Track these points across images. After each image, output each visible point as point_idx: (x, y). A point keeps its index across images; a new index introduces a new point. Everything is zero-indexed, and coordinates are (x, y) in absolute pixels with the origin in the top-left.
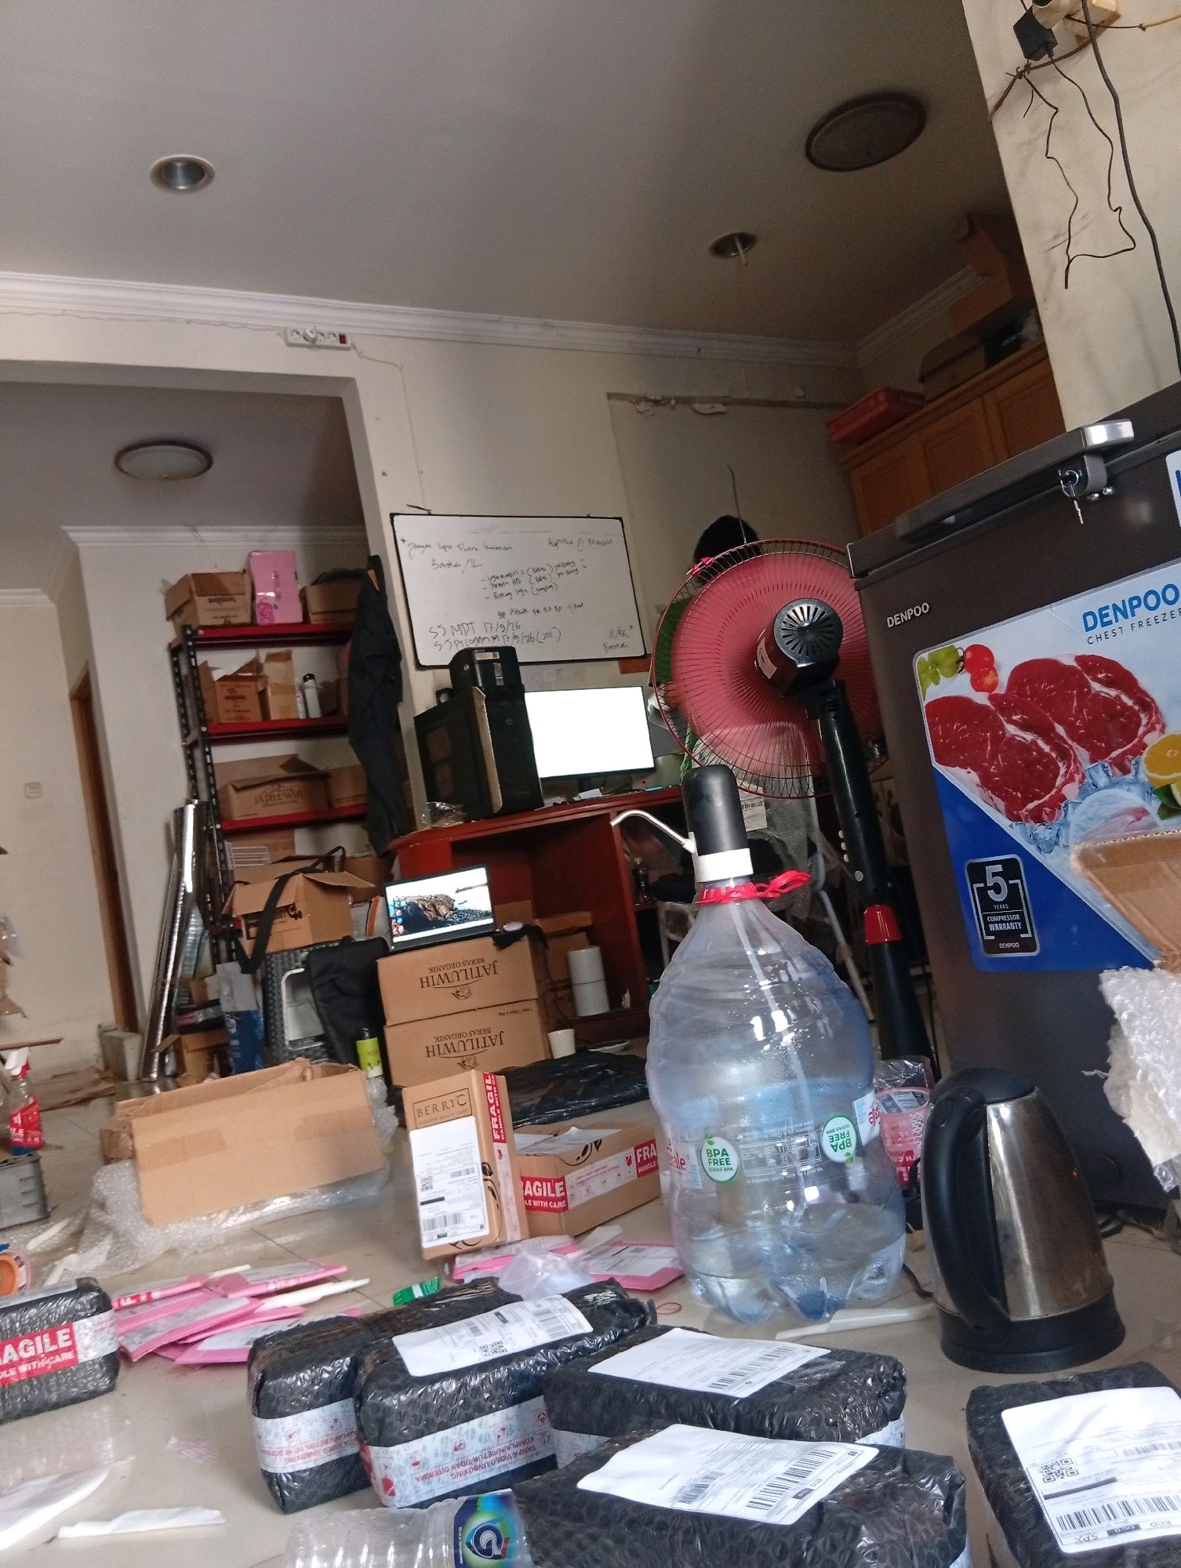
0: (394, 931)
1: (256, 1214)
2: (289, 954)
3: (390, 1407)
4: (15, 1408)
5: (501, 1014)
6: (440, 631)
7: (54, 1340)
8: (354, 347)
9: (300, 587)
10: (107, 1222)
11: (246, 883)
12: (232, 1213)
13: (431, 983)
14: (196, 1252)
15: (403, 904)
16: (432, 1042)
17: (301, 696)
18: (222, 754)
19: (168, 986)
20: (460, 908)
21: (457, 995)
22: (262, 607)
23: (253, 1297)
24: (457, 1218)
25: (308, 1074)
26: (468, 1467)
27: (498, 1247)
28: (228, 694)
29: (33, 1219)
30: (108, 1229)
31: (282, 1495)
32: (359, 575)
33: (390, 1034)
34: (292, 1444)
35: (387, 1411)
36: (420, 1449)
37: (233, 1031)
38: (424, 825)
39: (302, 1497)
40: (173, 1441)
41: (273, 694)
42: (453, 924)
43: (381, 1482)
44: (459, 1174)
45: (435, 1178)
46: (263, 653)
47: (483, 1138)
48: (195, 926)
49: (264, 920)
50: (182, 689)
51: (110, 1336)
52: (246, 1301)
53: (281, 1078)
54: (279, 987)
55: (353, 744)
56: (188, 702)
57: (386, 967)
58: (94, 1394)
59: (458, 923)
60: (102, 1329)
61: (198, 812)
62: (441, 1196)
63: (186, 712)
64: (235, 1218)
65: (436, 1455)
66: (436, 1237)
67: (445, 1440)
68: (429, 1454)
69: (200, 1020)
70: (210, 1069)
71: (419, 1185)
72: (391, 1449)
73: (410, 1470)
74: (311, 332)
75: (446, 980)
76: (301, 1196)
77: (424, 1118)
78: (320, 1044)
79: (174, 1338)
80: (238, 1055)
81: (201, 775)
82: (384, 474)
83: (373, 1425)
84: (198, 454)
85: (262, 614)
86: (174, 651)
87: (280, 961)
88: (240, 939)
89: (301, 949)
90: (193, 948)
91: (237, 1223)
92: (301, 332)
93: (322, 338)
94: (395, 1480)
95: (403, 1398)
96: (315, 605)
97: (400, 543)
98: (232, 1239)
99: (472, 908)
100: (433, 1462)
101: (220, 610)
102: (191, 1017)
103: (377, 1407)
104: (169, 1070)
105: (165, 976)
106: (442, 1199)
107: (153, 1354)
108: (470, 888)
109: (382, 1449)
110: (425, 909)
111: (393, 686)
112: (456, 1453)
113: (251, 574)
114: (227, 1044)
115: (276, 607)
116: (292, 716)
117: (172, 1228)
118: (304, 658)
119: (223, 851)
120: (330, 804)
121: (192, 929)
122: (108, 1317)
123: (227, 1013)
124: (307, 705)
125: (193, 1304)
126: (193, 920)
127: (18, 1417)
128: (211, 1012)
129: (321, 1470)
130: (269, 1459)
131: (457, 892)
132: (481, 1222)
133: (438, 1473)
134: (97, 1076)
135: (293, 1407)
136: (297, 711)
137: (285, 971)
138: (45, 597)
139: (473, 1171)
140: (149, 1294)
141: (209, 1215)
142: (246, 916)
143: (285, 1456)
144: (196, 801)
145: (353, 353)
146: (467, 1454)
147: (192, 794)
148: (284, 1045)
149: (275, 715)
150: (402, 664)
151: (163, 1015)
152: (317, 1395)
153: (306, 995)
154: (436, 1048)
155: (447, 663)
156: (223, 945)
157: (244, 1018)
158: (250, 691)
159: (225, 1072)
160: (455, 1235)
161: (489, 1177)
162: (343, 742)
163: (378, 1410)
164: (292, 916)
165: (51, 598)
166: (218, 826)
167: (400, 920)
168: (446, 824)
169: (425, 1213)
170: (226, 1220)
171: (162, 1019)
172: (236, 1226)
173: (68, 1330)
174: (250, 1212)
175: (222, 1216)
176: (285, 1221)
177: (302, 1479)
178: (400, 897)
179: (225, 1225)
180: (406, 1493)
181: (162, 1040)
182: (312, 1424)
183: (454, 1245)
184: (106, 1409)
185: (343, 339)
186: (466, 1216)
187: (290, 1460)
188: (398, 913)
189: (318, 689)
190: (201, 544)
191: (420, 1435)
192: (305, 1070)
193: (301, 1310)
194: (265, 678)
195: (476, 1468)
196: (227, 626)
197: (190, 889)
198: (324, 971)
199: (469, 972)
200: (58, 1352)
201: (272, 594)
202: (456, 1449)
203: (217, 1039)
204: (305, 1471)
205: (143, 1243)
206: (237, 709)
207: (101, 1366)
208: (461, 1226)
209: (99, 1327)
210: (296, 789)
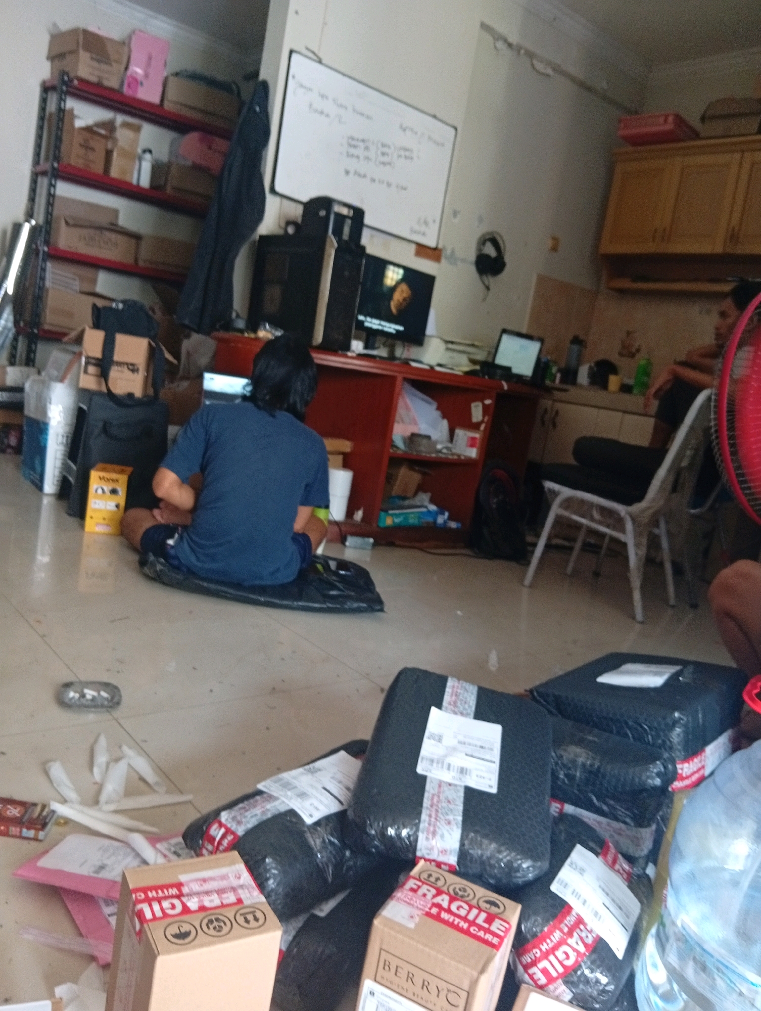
9: (165, 74)
17: (138, 165)
18: (64, 189)
22: (131, 79)
28: (82, 143)
41: (117, 155)
46: (120, 119)
48: (7, 321)
50: (44, 124)
56: (46, 136)
61: (34, 231)
63: (42, 143)
81: (41, 201)
82: (297, 12)
85: (129, 86)
86: (46, 89)
96: (172, 93)
97: (290, 78)
101: (97, 69)
113: (130, 47)
115: (142, 84)
116: (127, 179)
118: (149, 134)
119: (44, 270)
120: (136, 261)
124: (141, 175)
128: (6, 396)
136: (131, 177)
144: (33, 222)
147: (29, 214)
149: (114, 173)
155: (303, 201)
156: (23, 343)
158: (100, 146)
164: (130, 370)
166: (45, 248)
189: (152, 164)
194: (115, 140)
196: (99, 85)
197: (10, 290)
201: (141, 71)
206: (86, 157)
210: (114, 240)
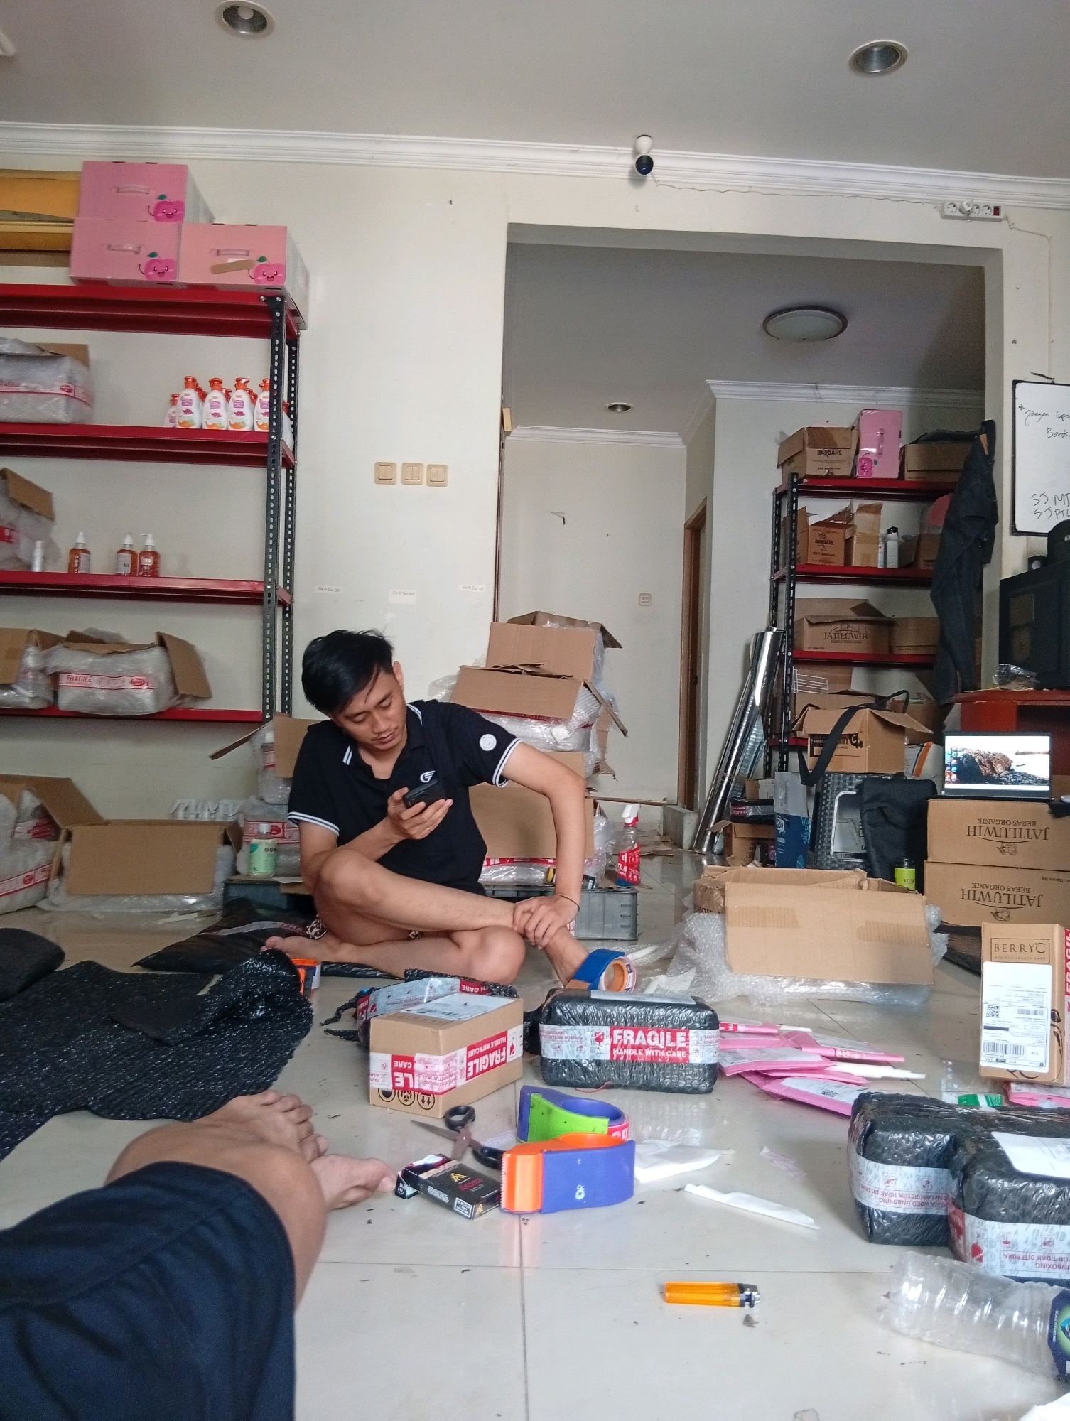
0: (947, 778)
1: (814, 989)
2: (845, 776)
3: (993, 1189)
4: (638, 1081)
5: (1043, 878)
6: (1043, 499)
7: (674, 1039)
8: (1006, 218)
9: (901, 446)
10: (694, 958)
11: (817, 708)
12: (794, 981)
13: (977, 833)
14: (763, 1005)
15: (960, 755)
16: (968, 887)
17: (883, 547)
18: (804, 591)
19: (726, 780)
20: (1017, 770)
21: (1002, 850)
22: (863, 461)
23: (826, 1057)
24: (1018, 1050)
25: (865, 884)
26: (1052, 1263)
27: (1051, 1087)
28: (819, 539)
29: (625, 938)
30: (694, 964)
31: (871, 1227)
32: (971, 438)
33: (929, 869)
34: (888, 1188)
35: (991, 1190)
36: (1013, 1232)
37: (782, 830)
38: (994, 685)
39: (888, 1234)
40: (766, 1150)
41: (858, 542)
42: (1007, 783)
43: (970, 1246)
44: (1028, 1012)
45: (1002, 1009)
46: (856, 504)
47: (1057, 988)
48: (757, 734)
49: (829, 742)
50: (779, 530)
51: (715, 1050)
52: (820, 1059)
53: (840, 882)
54: (833, 803)
55: (934, 598)
56: (782, 542)
57: (935, 808)
58: (695, 1091)
59: (1012, 784)
60: (711, 1042)
61: (776, 639)
62: (1006, 1026)
63: (778, 549)
64: (796, 987)
65: (1026, 1242)
66: (994, 1060)
67: (1036, 1233)
68: (1020, 1239)
69: (750, 814)
70: (752, 857)
71: (985, 1011)
72: (987, 1223)
73: (1000, 1246)
74: (968, 205)
75: (993, 835)
76: (854, 986)
77: (1000, 953)
78: (860, 861)
79: (759, 1068)
80: (782, 851)
81: (782, 607)
82: (1014, 342)
83: (975, 1198)
84: (837, 318)
85: (862, 468)
86: (779, 495)
87: (836, 781)
88: (804, 755)
89: (857, 775)
90: (751, 752)
91: (797, 991)
92: (958, 206)
93: (977, 211)
94: (985, 1250)
95: (1006, 1184)
96: (912, 464)
97: (1018, 410)
98: (794, 1003)
99: (1029, 773)
100: (1021, 1248)
101: (826, 462)
102: (743, 810)
103: (982, 1185)
104: (717, 848)
105: (726, 771)
106: (1007, 1029)
107: (739, 1075)
108: (1031, 753)
109: (978, 1220)
110: (981, 764)
111: (984, 548)
112: (1044, 1247)
113: (858, 430)
114: (774, 840)
115: (876, 463)
116: (871, 565)
117: (746, 978)
118: (892, 512)
119: (790, 676)
120: (891, 648)
121: (753, 736)
122: (716, 1034)
123: (778, 814)
124: (887, 556)
125: (771, 1045)
126: (755, 729)
127: (639, 1088)
128: (760, 810)
129: (908, 1217)
130: (865, 1193)
131: (1017, 754)
132: (1043, 1061)
133: (1025, 1258)
134: (658, 838)
135: (893, 1158)
136: (876, 561)
137: (839, 790)
138: (679, 440)
139: (1042, 1013)
140: (735, 1026)
141: (775, 977)
142: (812, 736)
143: (880, 1196)
144: (775, 629)
145: (1005, 223)
146: (1053, 1251)
147: (771, 622)
148: (829, 853)
149: (856, 562)
150: (997, 527)
151: (719, 802)
152: (917, 1156)
153: (856, 815)
154: (972, 893)
155: (1047, 531)
156: (776, 756)
157: (793, 822)
158: (837, 537)
159: (766, 862)
160: (1015, 1064)
161: (1056, 1024)
162: (925, 594)
163: (982, 1188)
164: (853, 744)
165: (684, 442)
166: (790, 654)
167: (954, 769)
168: (1015, 687)
169: (987, 1037)
170: (789, 985)
171: (718, 806)
172: (797, 993)
173: (685, 1034)
174: (809, 985)
175: (786, 982)
176: (837, 1003)
177: (890, 1220)
178: (959, 748)
179: (787, 990)
180: (993, 1263)
181: (715, 823)
182: (908, 1178)
183: (1012, 1072)
184: (703, 1105)
185: (997, 211)
186: (1028, 1050)
187: (883, 1200)
188: (954, 762)
189: (899, 542)
190: (818, 400)
191: (1015, 1220)
192: (862, 880)
193: (865, 1082)
194: (853, 527)
195: (1060, 1267)
196: (829, 477)
197: (758, 703)
198: (874, 799)
199: (1018, 831)
200: (674, 1049)
201: (874, 450)
202: (1045, 1244)
203: (763, 833)
204: (895, 1214)
205: (722, 983)
206: (824, 552)
207: (705, 1071)
208: (1021, 1058)
209: (709, 1040)
210: (862, 631)
